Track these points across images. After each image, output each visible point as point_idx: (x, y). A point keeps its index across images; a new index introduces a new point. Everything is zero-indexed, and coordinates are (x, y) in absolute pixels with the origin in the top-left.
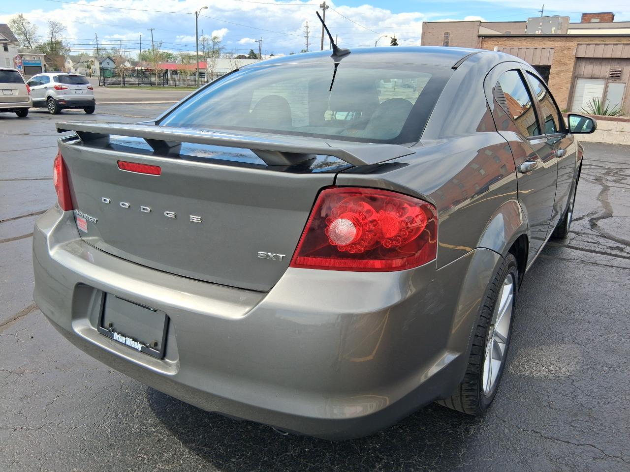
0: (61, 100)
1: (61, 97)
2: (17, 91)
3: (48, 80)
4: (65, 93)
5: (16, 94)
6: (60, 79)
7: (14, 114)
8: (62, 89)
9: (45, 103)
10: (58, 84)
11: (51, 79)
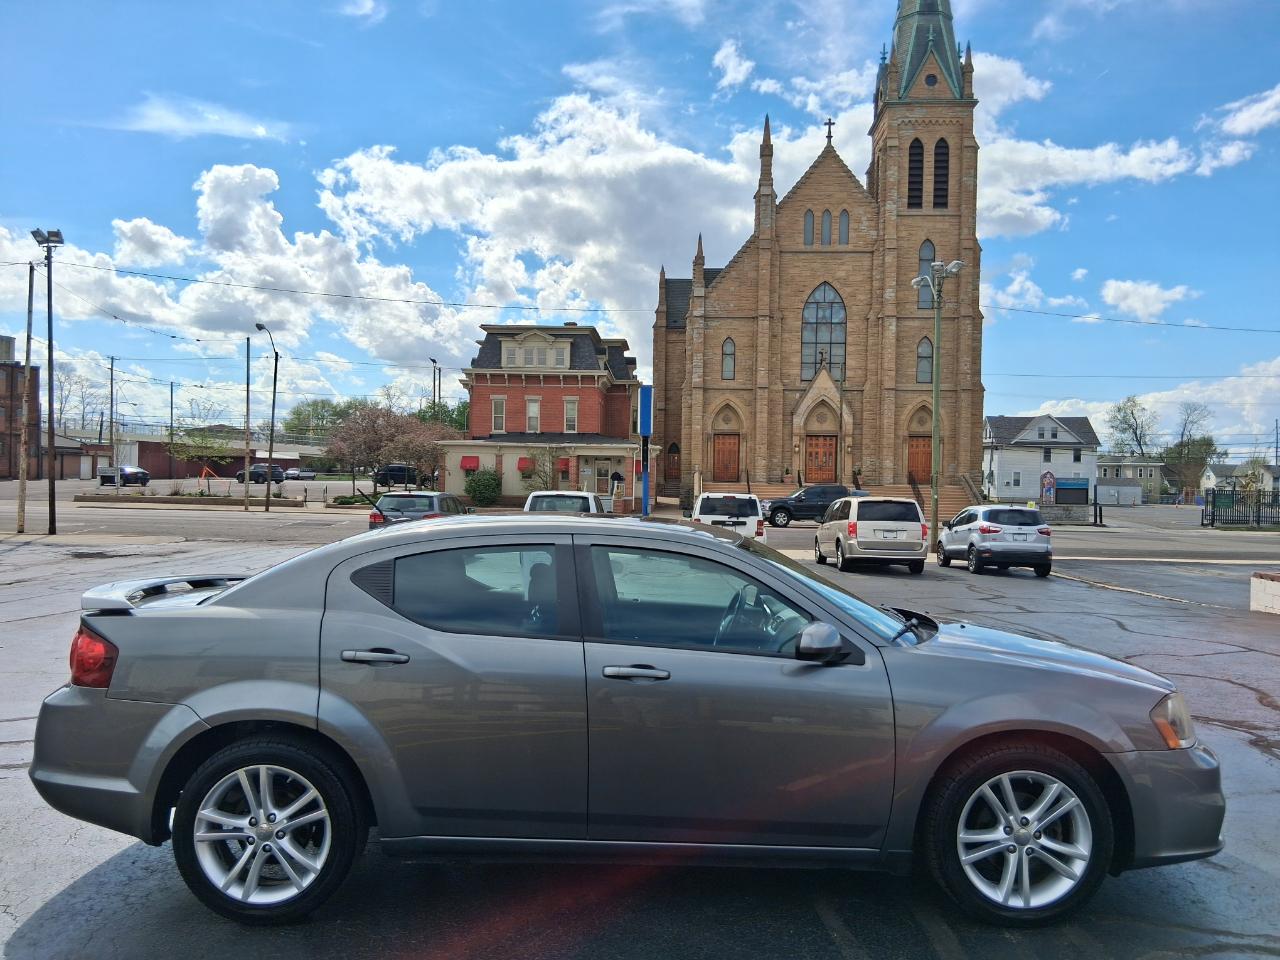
0: (988, 551)
1: (988, 545)
2: (905, 534)
3: (972, 518)
4: (994, 540)
5: (903, 537)
6: (992, 516)
7: (905, 568)
8: (989, 531)
9: (966, 554)
10: (986, 524)
11: (980, 516)
